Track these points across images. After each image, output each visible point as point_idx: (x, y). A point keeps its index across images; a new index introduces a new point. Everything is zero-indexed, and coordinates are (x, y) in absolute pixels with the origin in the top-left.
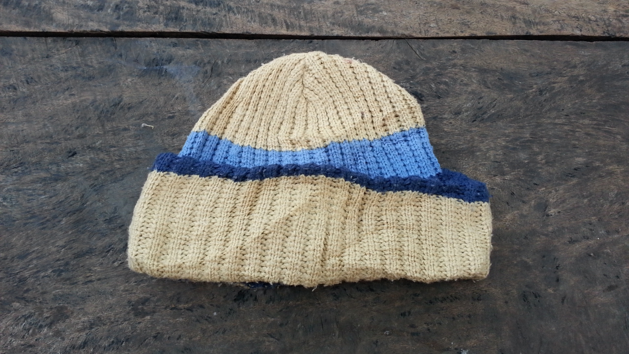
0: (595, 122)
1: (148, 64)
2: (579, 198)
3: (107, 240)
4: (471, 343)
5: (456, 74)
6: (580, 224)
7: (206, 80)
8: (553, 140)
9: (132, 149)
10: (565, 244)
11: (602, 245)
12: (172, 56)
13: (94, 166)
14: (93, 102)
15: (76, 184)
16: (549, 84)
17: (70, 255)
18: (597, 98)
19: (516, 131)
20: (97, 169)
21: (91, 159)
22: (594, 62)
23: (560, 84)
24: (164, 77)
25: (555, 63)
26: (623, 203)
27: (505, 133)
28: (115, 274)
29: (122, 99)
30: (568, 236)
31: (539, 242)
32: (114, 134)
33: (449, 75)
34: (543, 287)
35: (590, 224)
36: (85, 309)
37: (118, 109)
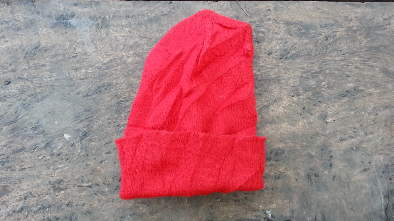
0: (362, 59)
1: (58, 19)
2: (348, 111)
3: (33, 142)
4: (273, 206)
5: (270, 26)
6: (348, 128)
7: (98, 30)
8: (333, 71)
9: (48, 79)
10: (337, 141)
11: (361, 142)
12: (74, 13)
13: (23, 91)
14: (21, 46)
15: (11, 104)
16: (333, 32)
17: (9, 152)
18: (364, 42)
19: (309, 66)
20: (25, 93)
21: (21, 86)
22: (364, 17)
23: (340, 33)
24: (69, 28)
25: (338, 17)
26: (377, 114)
27: (301, 67)
28: (40, 164)
29: (40, 44)
30: (339, 137)
31: (320, 140)
32: (36, 69)
33: (265, 26)
34: (321, 170)
35: (354, 128)
36: (21, 187)
37: (38, 51)
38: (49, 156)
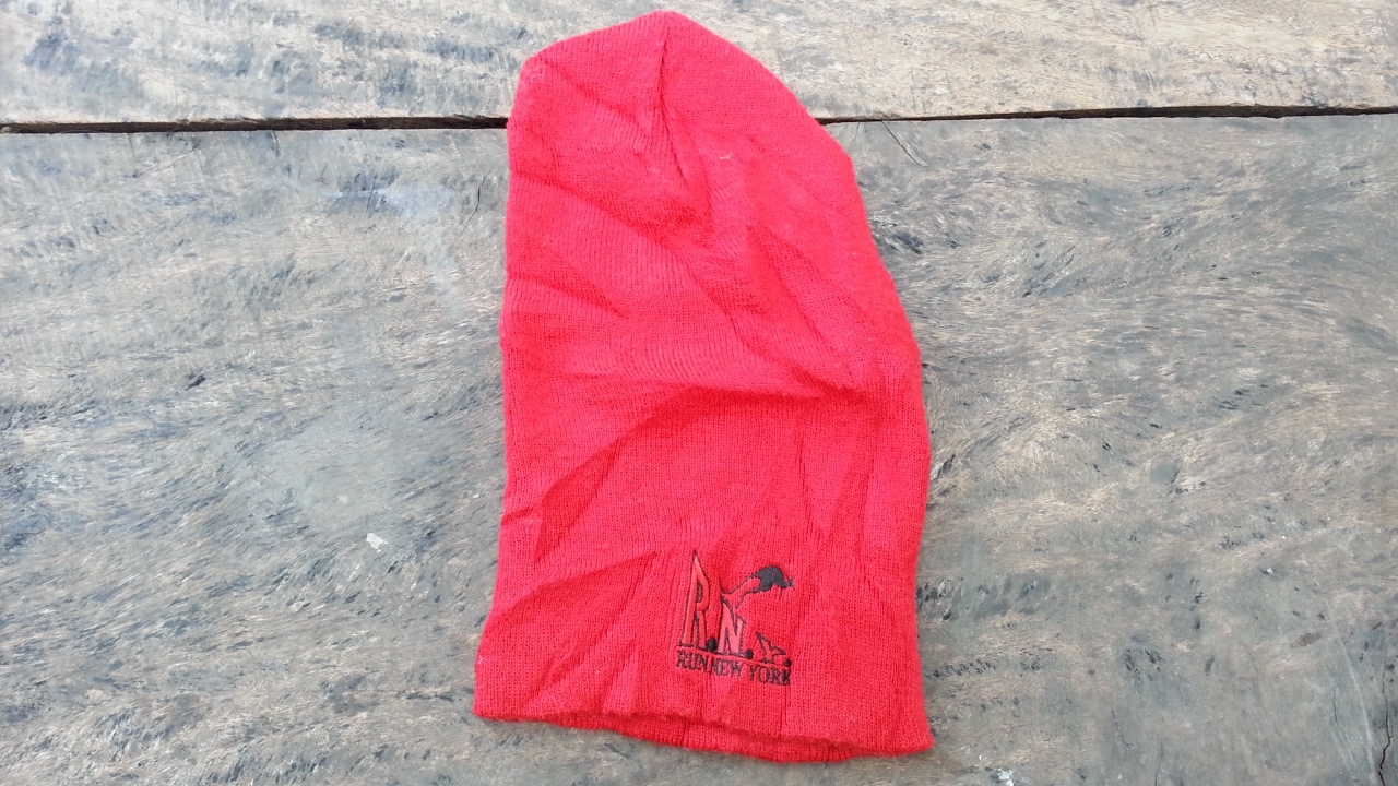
0: (1282, 292)
1: (346, 187)
2: (1245, 452)
3: (275, 559)
4: (1019, 756)
5: (989, 195)
6: (1247, 508)
7: (468, 217)
8: (1192, 331)
9: (320, 368)
10: (1214, 550)
11: (1292, 551)
12: (394, 169)
13: (243, 405)
14: (234, 270)
15: (205, 444)
16: (1186, 211)
17: (199, 591)
18: (1287, 239)
19: (1116, 313)
20: (249, 411)
21: (235, 389)
22: (1283, 160)
23: (1208, 211)
24: (379, 214)
25: (1200, 165)
26: (1337, 463)
27: (1092, 320)
28: (294, 627)
29: (294, 262)
30: (1220, 534)
31: (1161, 547)
32: (281, 337)
33: (974, 197)
34: (1167, 639)
35: (1267, 507)
36: (235, 699)
37: (287, 283)
38: (321, 603)
